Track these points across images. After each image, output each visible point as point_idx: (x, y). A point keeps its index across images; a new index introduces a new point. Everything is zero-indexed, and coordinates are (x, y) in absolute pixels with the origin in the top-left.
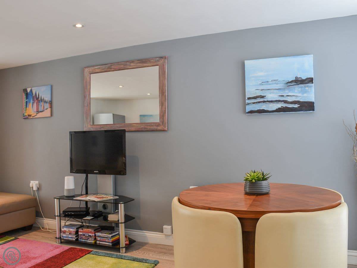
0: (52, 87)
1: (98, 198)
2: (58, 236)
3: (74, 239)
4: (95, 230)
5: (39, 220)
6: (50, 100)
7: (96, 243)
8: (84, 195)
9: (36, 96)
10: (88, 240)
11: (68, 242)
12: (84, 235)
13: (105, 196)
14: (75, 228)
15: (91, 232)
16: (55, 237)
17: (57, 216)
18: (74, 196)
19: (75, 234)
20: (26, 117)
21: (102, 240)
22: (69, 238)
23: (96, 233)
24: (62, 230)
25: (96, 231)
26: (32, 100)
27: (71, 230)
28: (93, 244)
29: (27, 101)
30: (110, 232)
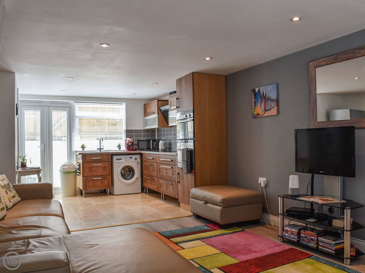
0: (278, 85)
1: (322, 200)
2: (281, 234)
3: (296, 240)
4: (317, 234)
5: (265, 216)
6: (276, 98)
7: (318, 247)
8: (309, 195)
9: (264, 96)
10: (309, 243)
11: (289, 242)
12: (306, 237)
13: (331, 199)
14: (297, 229)
15: (313, 236)
16: (278, 235)
17: (280, 214)
18: (298, 196)
19: (297, 235)
20: (255, 116)
21: (325, 246)
22: (291, 238)
23: (318, 238)
24: (285, 229)
25: (319, 235)
26: (260, 100)
27: (293, 230)
28: (315, 248)
29: (256, 101)
30: (334, 239)
